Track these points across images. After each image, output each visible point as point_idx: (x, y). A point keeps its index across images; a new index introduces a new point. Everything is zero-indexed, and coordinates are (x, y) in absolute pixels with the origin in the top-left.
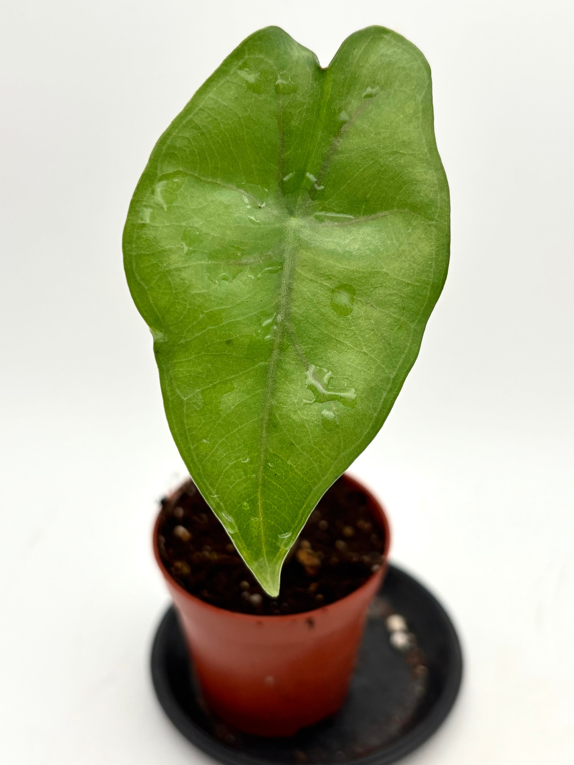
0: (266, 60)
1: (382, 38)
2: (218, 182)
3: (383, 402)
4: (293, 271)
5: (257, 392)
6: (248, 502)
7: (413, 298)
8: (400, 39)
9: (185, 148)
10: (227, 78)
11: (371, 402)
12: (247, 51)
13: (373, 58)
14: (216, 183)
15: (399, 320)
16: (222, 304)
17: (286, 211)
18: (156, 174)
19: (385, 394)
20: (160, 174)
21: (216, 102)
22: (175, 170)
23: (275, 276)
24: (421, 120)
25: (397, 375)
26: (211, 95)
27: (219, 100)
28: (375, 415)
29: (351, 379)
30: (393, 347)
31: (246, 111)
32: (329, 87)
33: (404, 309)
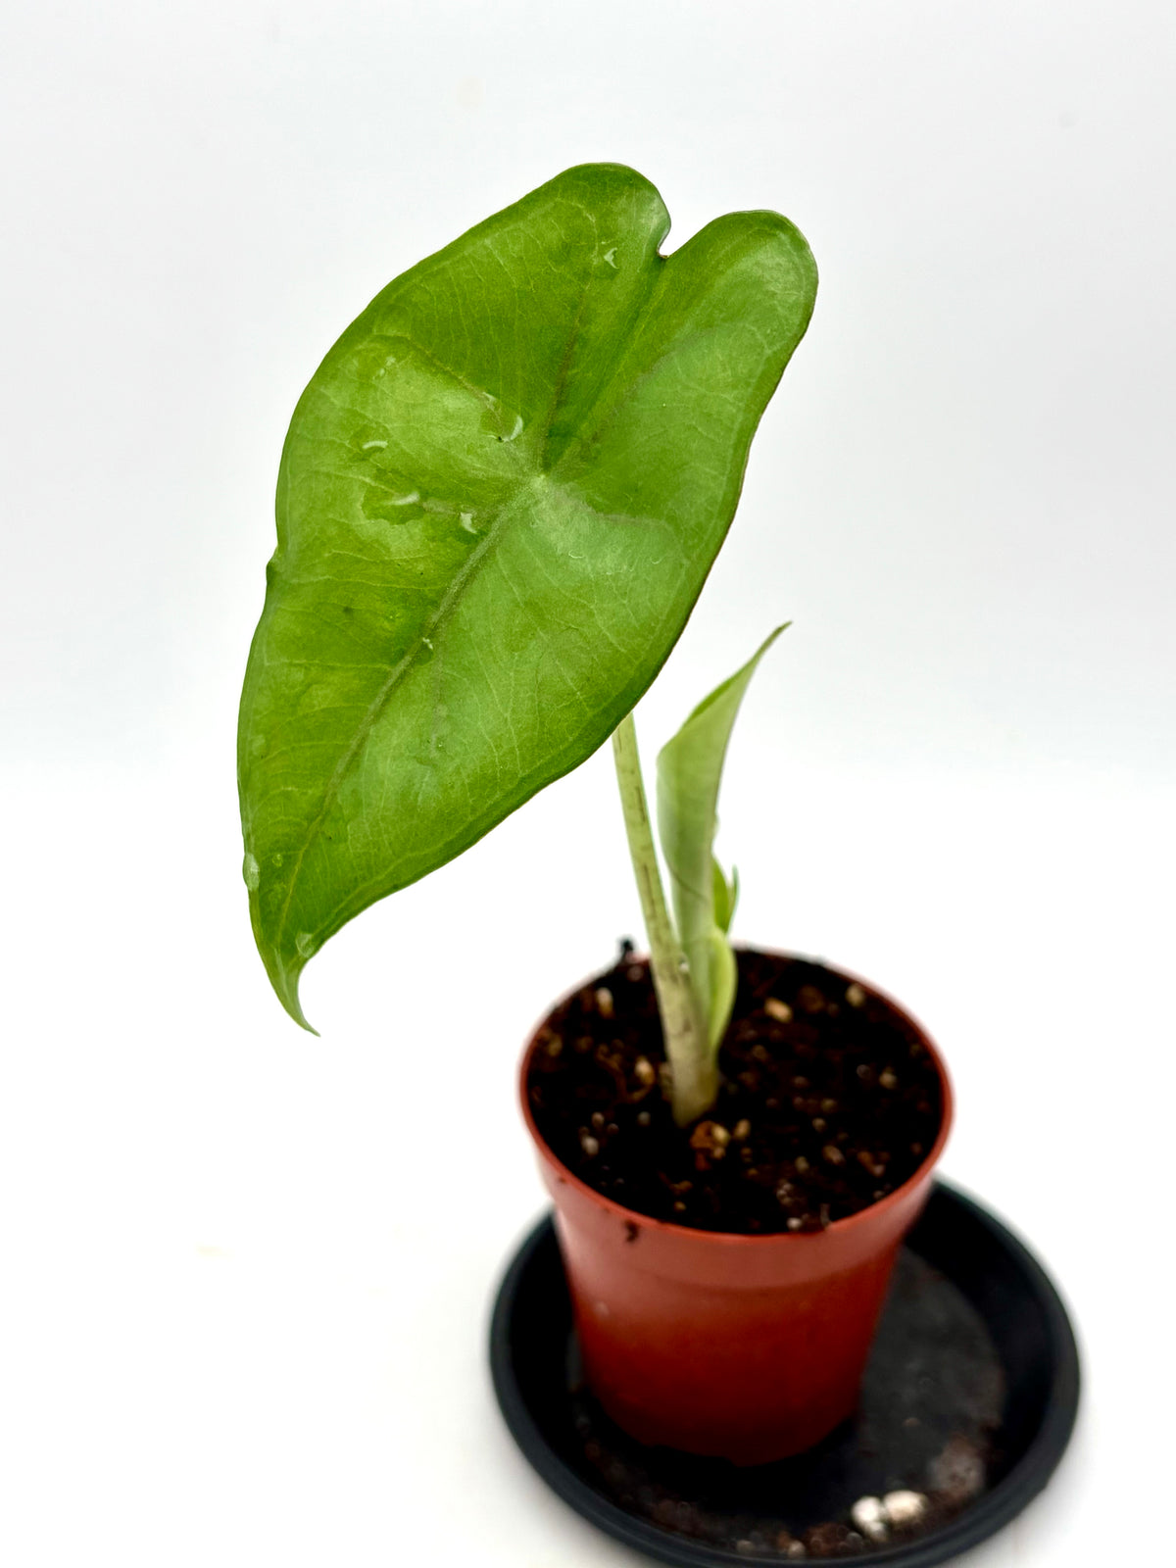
0: (586, 214)
1: (774, 235)
2: (460, 378)
3: (491, 806)
4: (491, 551)
5: (359, 704)
6: (284, 857)
7: (608, 670)
8: (800, 244)
9: (422, 308)
10: (521, 224)
11: (474, 796)
12: (560, 191)
13: (745, 264)
14: (456, 378)
15: (574, 694)
16: (360, 550)
17: (539, 460)
18: (370, 331)
19: (498, 795)
20: (375, 331)
21: (490, 255)
22: (399, 334)
23: (463, 547)
24: (750, 390)
25: (529, 776)
26: (488, 242)
27: (496, 252)
28: (471, 818)
29: (468, 747)
30: (545, 730)
31: (528, 283)
32: (662, 287)
33: (588, 679)
